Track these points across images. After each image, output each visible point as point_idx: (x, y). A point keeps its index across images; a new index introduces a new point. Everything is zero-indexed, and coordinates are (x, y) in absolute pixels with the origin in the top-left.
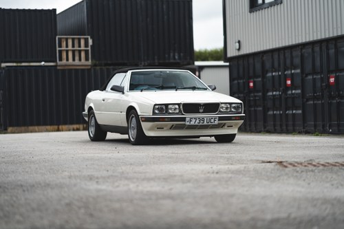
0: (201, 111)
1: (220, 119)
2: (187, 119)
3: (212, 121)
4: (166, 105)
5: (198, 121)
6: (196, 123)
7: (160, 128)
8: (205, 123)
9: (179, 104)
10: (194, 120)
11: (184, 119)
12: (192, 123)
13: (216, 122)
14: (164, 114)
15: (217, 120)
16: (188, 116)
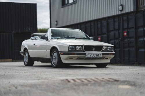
0: (93, 50)
1: (104, 54)
2: (87, 54)
3: (99, 55)
4: (75, 46)
5: (92, 55)
6: (91, 56)
7: (71, 59)
8: (96, 56)
9: (82, 46)
10: (90, 55)
11: (85, 54)
12: (89, 56)
13: (101, 56)
14: (74, 51)
15: (102, 55)
16: (87, 52)
